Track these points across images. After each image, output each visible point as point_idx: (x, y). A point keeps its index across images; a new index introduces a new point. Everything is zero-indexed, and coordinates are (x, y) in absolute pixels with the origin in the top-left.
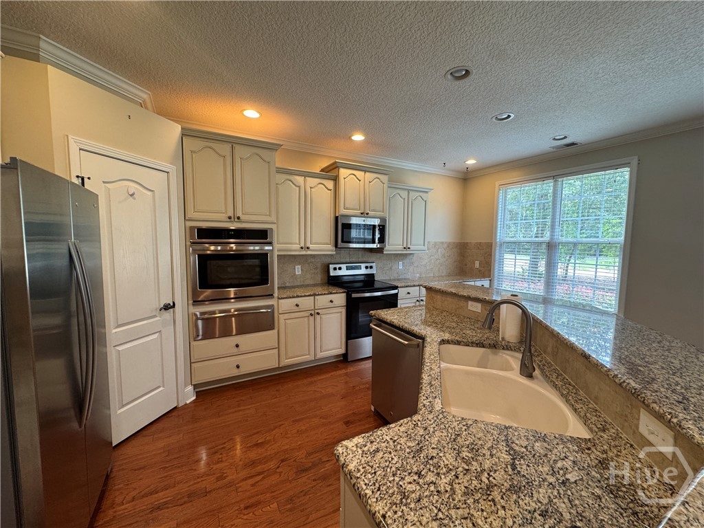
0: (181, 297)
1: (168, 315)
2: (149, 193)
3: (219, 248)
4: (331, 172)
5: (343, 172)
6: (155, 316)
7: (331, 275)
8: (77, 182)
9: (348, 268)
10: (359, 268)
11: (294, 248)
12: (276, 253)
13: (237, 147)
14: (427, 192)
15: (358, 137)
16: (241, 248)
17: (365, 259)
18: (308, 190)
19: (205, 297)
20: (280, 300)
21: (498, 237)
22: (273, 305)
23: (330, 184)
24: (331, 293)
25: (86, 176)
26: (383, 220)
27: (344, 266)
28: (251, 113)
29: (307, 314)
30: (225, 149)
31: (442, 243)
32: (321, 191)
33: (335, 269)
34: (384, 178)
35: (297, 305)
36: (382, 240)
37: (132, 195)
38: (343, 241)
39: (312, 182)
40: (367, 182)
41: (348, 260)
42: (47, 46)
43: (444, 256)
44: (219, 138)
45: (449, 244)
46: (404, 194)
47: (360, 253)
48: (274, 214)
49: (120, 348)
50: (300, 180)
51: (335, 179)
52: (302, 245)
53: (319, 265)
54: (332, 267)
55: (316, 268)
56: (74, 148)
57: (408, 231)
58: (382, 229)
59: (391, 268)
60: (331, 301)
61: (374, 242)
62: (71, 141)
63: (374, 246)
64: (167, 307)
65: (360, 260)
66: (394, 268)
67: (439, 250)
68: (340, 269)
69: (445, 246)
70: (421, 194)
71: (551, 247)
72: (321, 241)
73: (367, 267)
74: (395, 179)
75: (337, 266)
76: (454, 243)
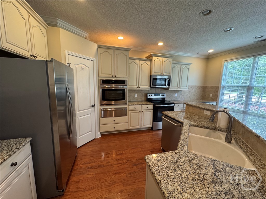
0: (97, 103)
1: (93, 108)
2: (88, 68)
3: (109, 87)
4: (149, 59)
5: (154, 58)
6: (89, 109)
7: (148, 97)
8: (68, 65)
9: (154, 95)
10: (159, 95)
11: (135, 87)
12: (128, 89)
13: (116, 51)
14: (189, 65)
15: (161, 44)
16: (116, 87)
17: (161, 92)
18: (140, 65)
19: (105, 103)
20: (129, 106)
21: (222, 84)
22: (126, 108)
23: (149, 63)
24: (148, 104)
25: (70, 63)
26: (170, 77)
27: (153, 94)
28: (121, 38)
29: (139, 111)
30: (111, 51)
31: (195, 86)
32: (145, 66)
33: (149, 95)
34: (171, 60)
35: (135, 108)
36: (169, 85)
37: (83, 69)
38: (153, 85)
39: (142, 62)
40: (164, 61)
41: (155, 92)
42: (60, 22)
43: (195, 91)
44: (109, 48)
45: (198, 87)
46: (179, 66)
47: (160, 89)
48: (128, 75)
49: (79, 118)
50: (137, 62)
51: (151, 61)
52: (138, 86)
53: (144, 94)
54: (148, 94)
55: (142, 95)
56: (67, 54)
57: (180, 81)
58: (169, 80)
59: (172, 96)
60: (148, 107)
61: (165, 85)
62: (66, 52)
63: (165, 87)
64: (93, 106)
65: (160, 92)
66: (173, 96)
67: (194, 89)
68: (151, 95)
69: (197, 87)
70: (186, 66)
72: (145, 85)
73: (162, 95)
74: (175, 60)
75: (150, 94)
76: (200, 86)
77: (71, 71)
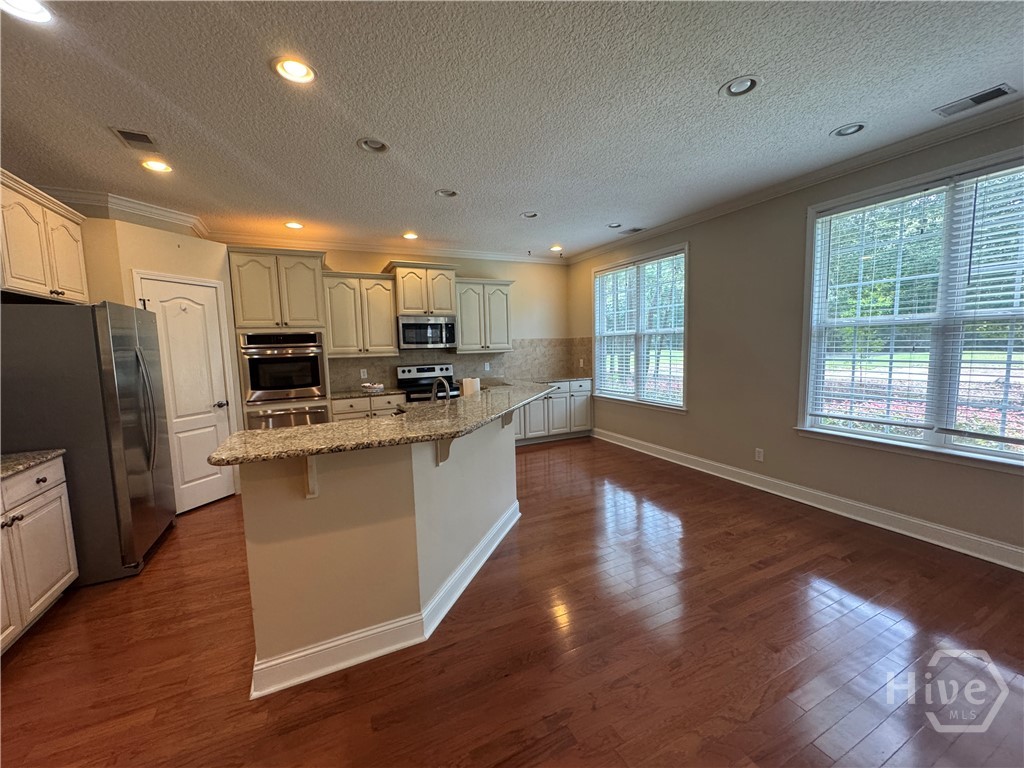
0: (233, 398)
1: (222, 412)
2: (200, 307)
3: (276, 352)
4: (390, 272)
5: (400, 272)
6: (210, 412)
7: (400, 377)
8: (140, 306)
9: (419, 371)
10: (433, 370)
11: (352, 350)
12: (326, 357)
13: (282, 260)
14: (508, 285)
15: (411, 236)
16: (297, 351)
17: (441, 361)
18: (364, 292)
19: (258, 397)
20: (334, 402)
21: (597, 331)
22: (326, 406)
23: (389, 284)
24: (388, 394)
25: (146, 299)
26: (453, 317)
27: (414, 369)
28: (294, 225)
29: (364, 415)
30: (270, 261)
31: (541, 340)
32: (378, 293)
33: (404, 372)
34: (451, 274)
35: (351, 406)
36: (451, 338)
37: (184, 310)
38: (405, 342)
39: (367, 283)
40: (429, 279)
41: (421, 362)
42: (115, 202)
43: (544, 355)
44: (262, 251)
45: (550, 342)
46: (478, 289)
47: (436, 354)
48: (321, 319)
49: (180, 435)
50: (354, 282)
51: (394, 279)
52: (361, 347)
53: (387, 368)
54: (400, 370)
55: (385, 372)
56: (137, 278)
57: (485, 328)
58: (451, 328)
59: (475, 370)
60: (389, 403)
61: (442, 342)
62: (134, 274)
63: (442, 346)
64: (220, 405)
65: (436, 362)
66: (478, 370)
67: (538, 349)
68: (409, 371)
69: (546, 343)
70: (500, 288)
71: (637, 338)
72: (382, 343)
73: (442, 369)
74: (467, 273)
75: (406, 369)
76: (557, 340)
77: (147, 318)
